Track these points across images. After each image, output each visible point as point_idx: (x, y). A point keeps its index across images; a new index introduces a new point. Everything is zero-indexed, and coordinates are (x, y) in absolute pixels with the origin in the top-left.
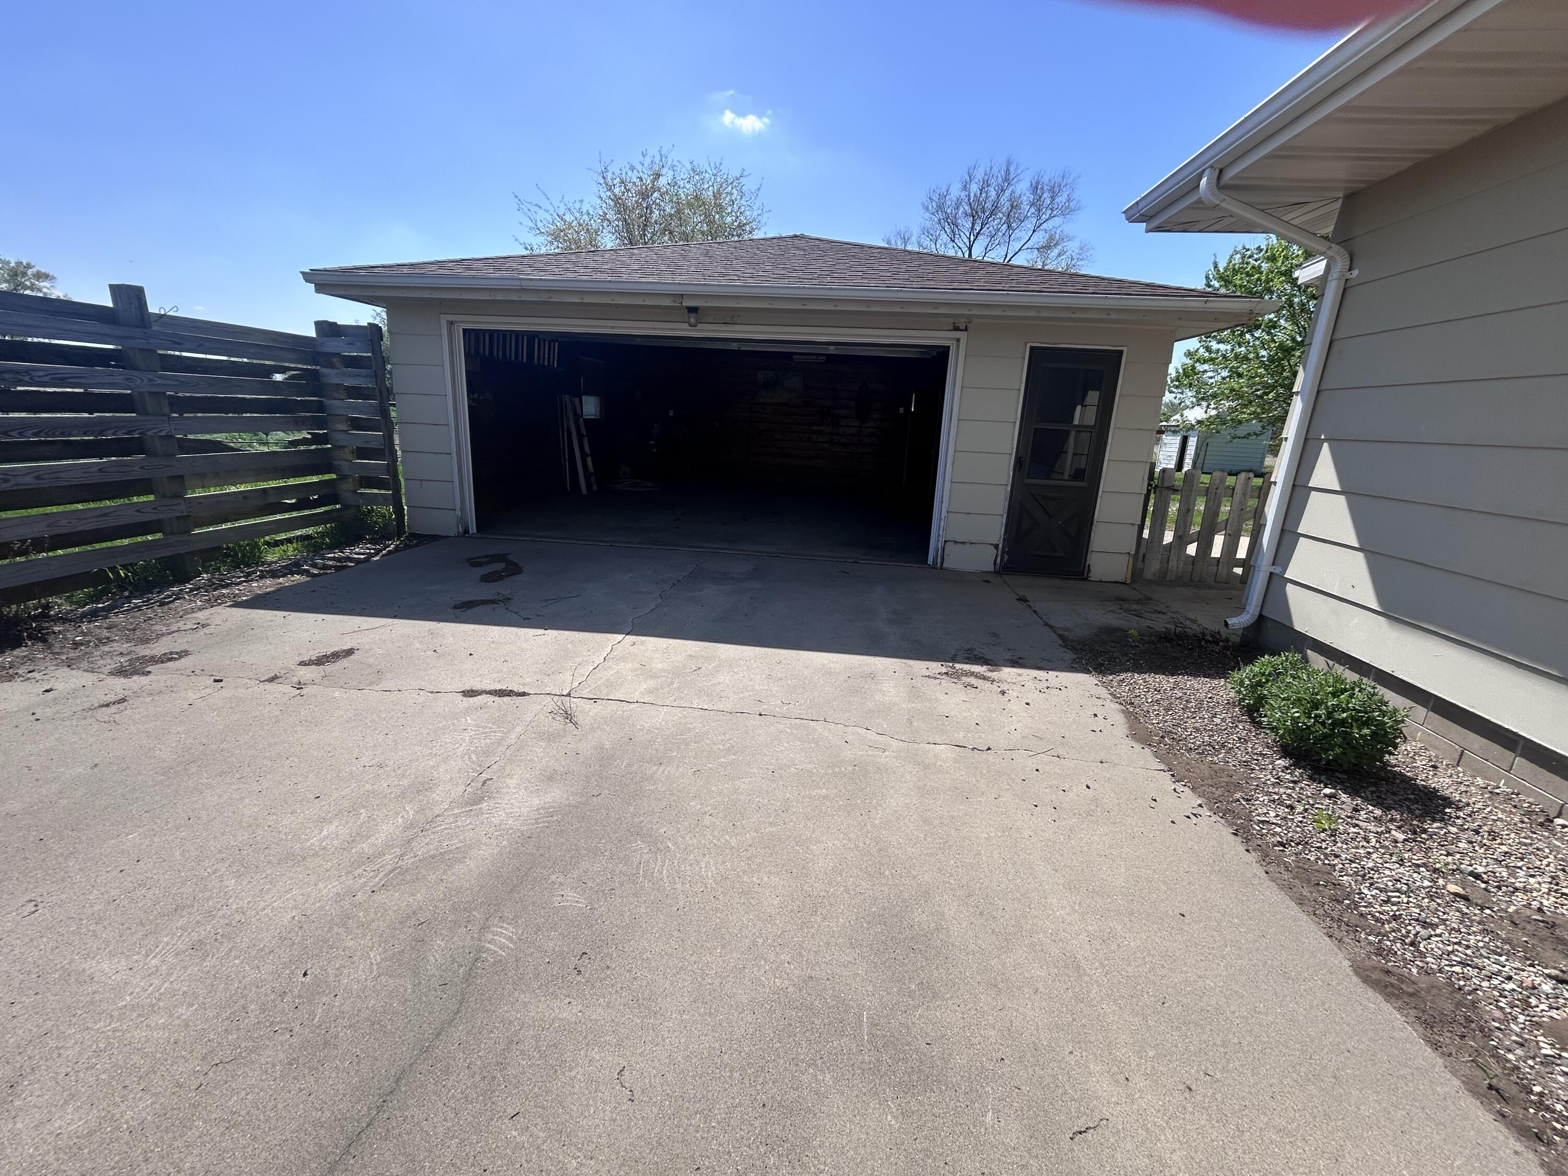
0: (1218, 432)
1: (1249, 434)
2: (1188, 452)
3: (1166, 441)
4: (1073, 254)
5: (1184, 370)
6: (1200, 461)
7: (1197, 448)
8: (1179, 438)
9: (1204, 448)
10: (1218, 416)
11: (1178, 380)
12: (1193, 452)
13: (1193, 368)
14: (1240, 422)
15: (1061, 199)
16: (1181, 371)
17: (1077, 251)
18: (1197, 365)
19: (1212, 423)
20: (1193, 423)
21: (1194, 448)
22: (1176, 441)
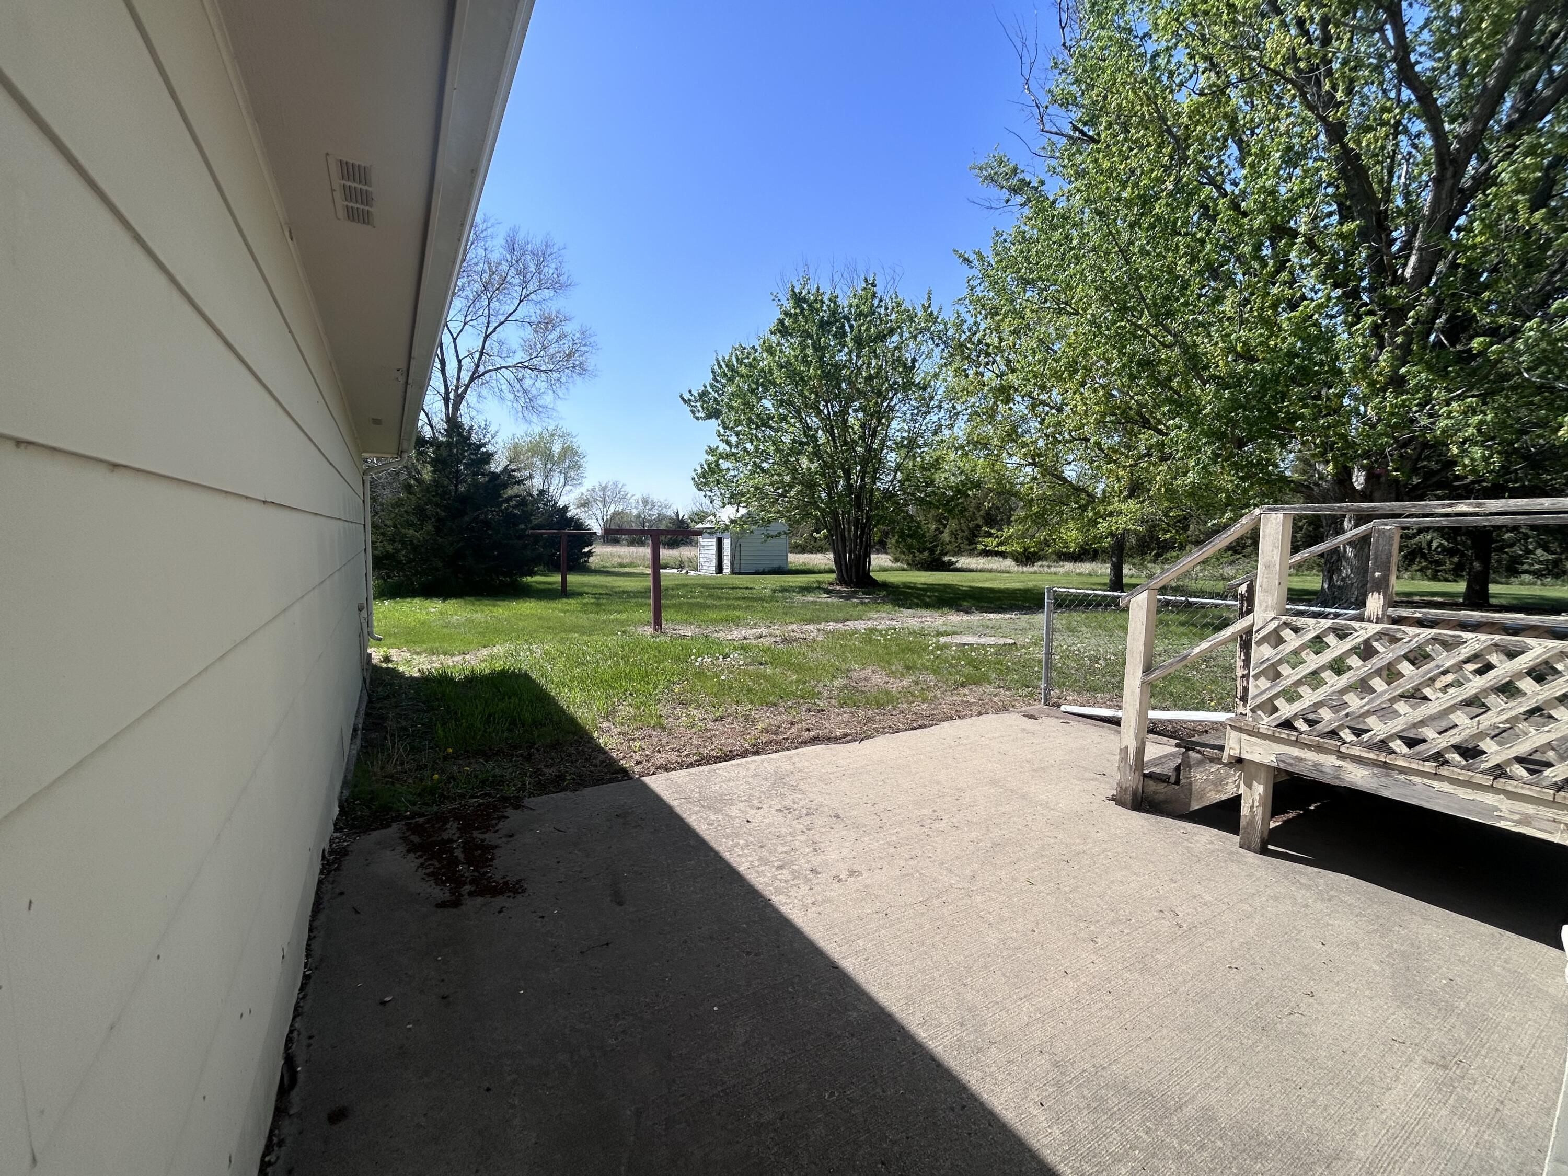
0: (752, 532)
1: (779, 533)
2: (725, 554)
3: (703, 544)
4: (575, 338)
5: (708, 465)
6: (737, 562)
7: (732, 549)
8: (714, 540)
9: (738, 549)
10: (749, 513)
11: (704, 477)
12: (729, 554)
13: (718, 465)
14: (769, 522)
15: (549, 271)
16: (706, 467)
17: (578, 335)
18: (721, 461)
19: (745, 523)
20: (727, 523)
21: (729, 549)
22: (713, 542)
